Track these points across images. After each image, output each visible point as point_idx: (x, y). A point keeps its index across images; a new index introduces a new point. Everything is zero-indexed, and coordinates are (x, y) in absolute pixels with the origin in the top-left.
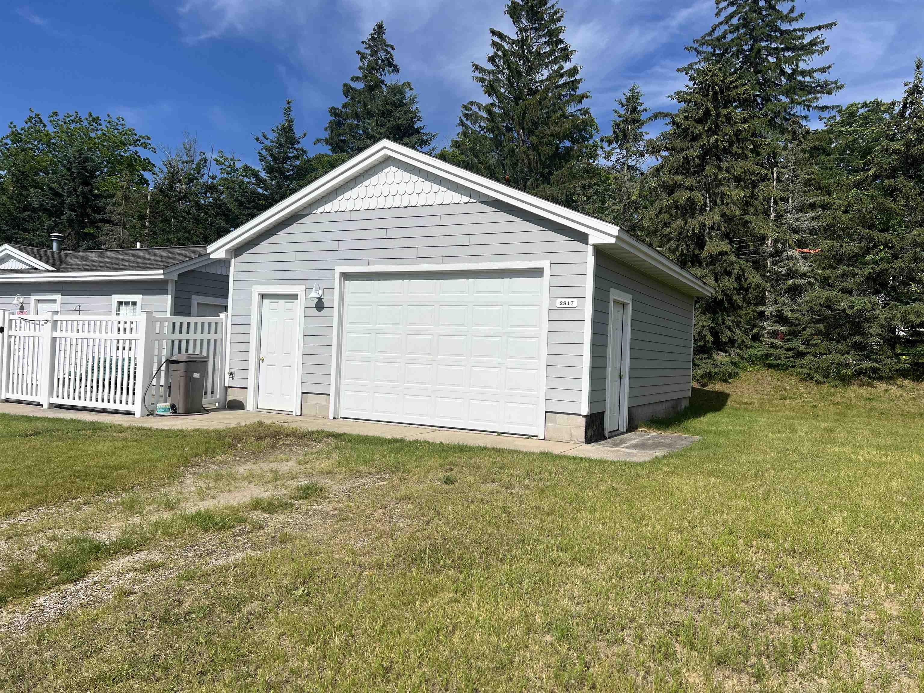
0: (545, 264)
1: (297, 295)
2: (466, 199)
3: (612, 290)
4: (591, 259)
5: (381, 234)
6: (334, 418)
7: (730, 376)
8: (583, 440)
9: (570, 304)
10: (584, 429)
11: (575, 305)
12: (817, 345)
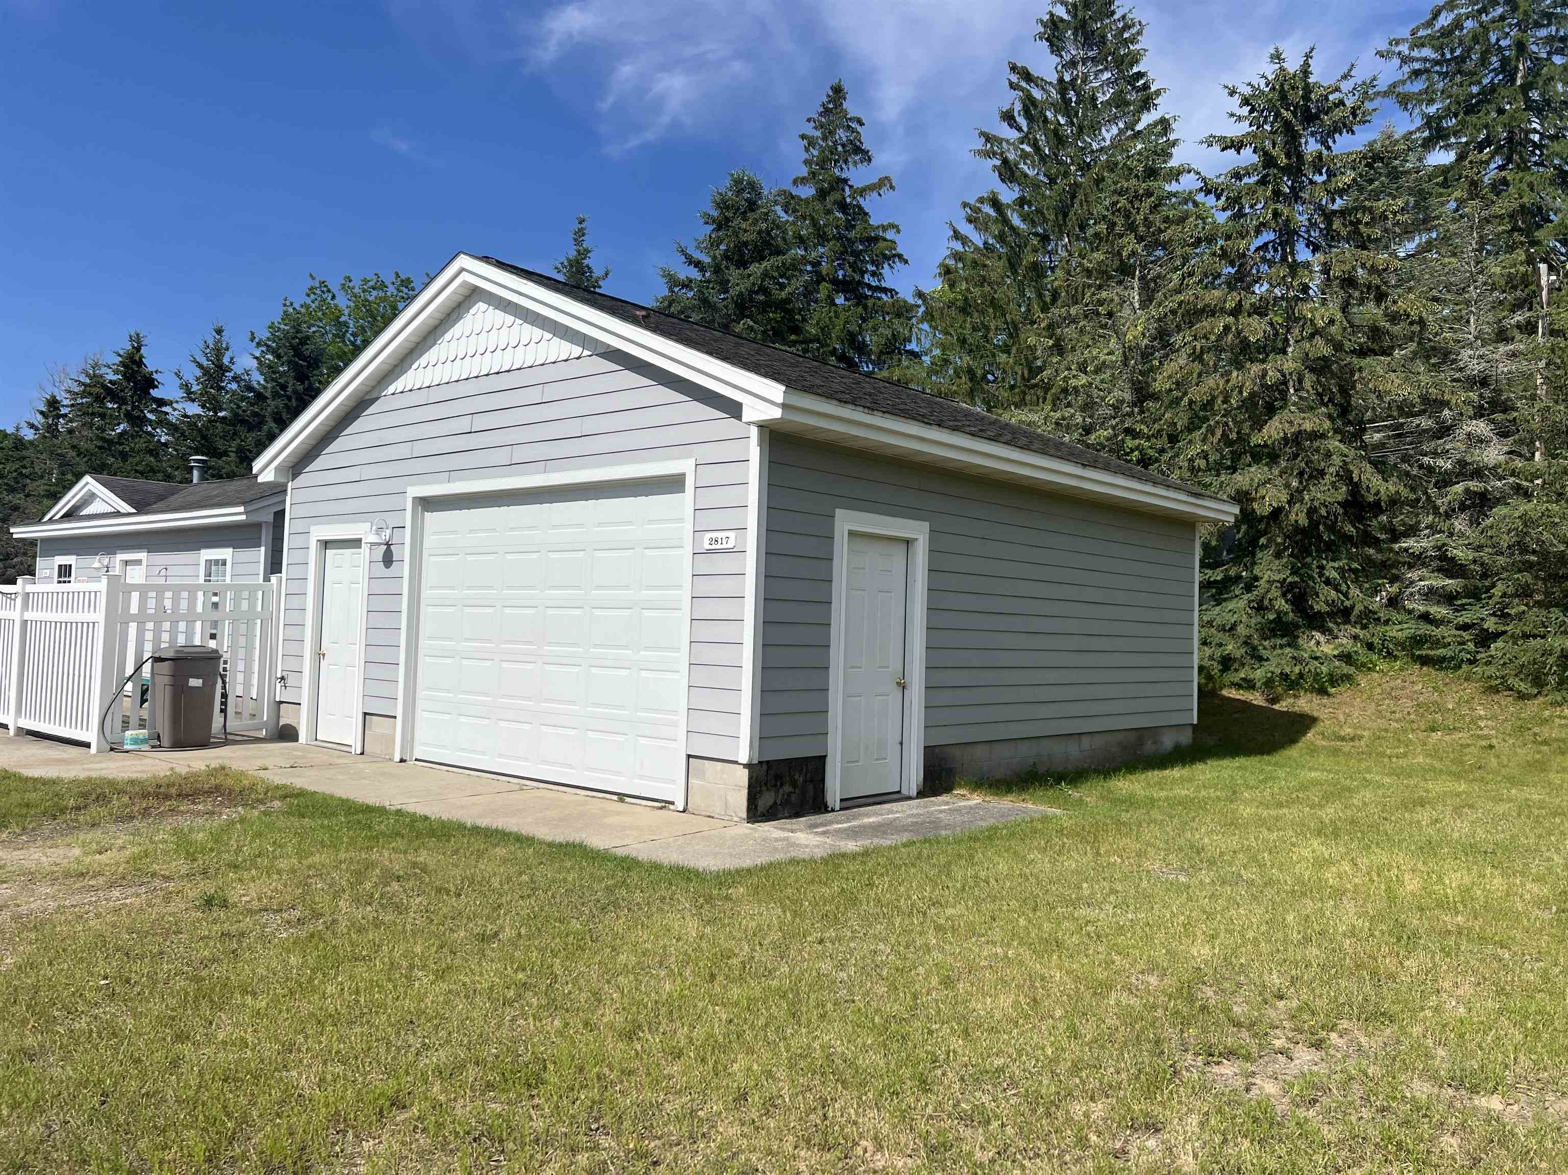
0: (684, 465)
1: (360, 540)
2: (577, 351)
3: (839, 512)
4: (754, 452)
5: (464, 424)
6: (402, 761)
7: (1334, 680)
8: (744, 815)
9: (724, 541)
10: (744, 793)
11: (731, 544)
12: (1520, 616)
